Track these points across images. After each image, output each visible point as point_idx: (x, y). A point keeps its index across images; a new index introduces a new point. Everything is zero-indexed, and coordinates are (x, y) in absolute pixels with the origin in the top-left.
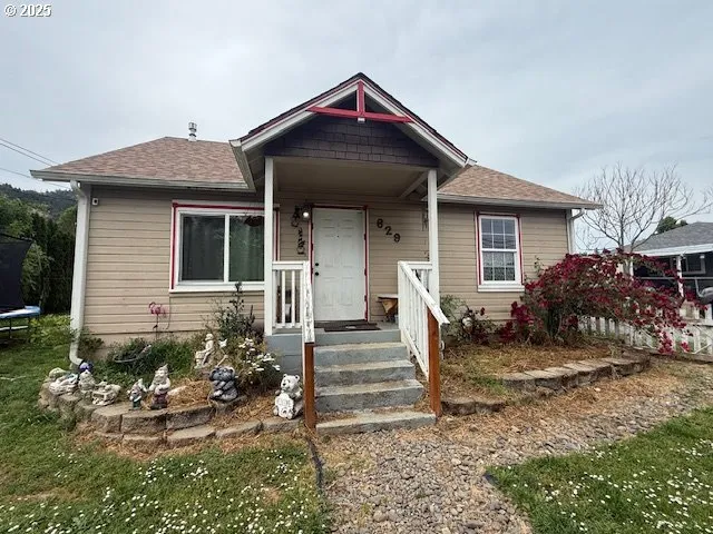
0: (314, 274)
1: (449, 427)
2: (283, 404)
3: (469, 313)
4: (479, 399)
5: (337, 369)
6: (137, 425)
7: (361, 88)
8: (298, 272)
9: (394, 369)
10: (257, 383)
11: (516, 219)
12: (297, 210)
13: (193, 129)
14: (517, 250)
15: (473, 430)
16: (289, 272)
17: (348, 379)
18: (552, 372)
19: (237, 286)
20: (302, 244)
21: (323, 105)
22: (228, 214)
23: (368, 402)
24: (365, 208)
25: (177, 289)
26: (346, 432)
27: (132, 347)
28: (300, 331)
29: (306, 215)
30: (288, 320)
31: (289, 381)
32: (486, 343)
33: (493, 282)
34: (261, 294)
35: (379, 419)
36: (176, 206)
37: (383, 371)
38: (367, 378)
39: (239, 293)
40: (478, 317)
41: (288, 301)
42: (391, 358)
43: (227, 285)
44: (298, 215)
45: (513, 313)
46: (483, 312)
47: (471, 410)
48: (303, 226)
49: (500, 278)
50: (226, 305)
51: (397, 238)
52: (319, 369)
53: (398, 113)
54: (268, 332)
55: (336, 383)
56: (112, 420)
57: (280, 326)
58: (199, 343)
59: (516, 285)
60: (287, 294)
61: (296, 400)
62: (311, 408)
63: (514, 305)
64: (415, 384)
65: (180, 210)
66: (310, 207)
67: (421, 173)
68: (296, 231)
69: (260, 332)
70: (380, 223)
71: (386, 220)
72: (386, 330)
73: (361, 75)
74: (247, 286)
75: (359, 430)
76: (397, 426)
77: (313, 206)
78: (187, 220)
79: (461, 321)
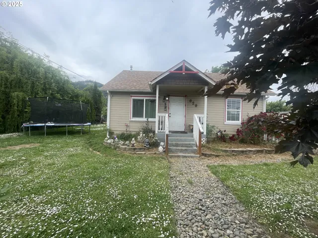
0: (169, 116)
1: (203, 159)
2: (161, 149)
3: (220, 131)
4: (213, 153)
5: (174, 143)
6: (130, 149)
7: (184, 64)
8: (165, 117)
9: (190, 144)
10: (154, 144)
11: (241, 99)
12: (165, 97)
13: (131, 67)
14: (241, 110)
15: (208, 160)
16: (162, 117)
17: (177, 145)
18: (240, 149)
19: (147, 119)
20: (166, 107)
21: (173, 70)
22: (145, 99)
23: (181, 151)
24: (186, 96)
25: (131, 120)
26: (175, 156)
27: (122, 134)
28: (165, 132)
29: (167, 99)
30: (162, 129)
31: (162, 144)
32: (225, 141)
33: (231, 121)
34: (155, 122)
35: (184, 155)
36: (131, 96)
37: (186, 144)
38: (182, 145)
39: (148, 122)
40: (223, 133)
41: (162, 125)
42: (190, 141)
43: (144, 119)
44: (165, 99)
45: (237, 132)
46: (225, 131)
47: (210, 156)
48: (166, 102)
49: (233, 120)
50: (145, 125)
51: (196, 106)
52: (169, 142)
53: (195, 71)
54: (156, 132)
55: (174, 146)
56: (124, 148)
57: (159, 131)
58: (138, 134)
59: (239, 122)
60: (161, 123)
61: (164, 148)
62: (167, 151)
63: (238, 130)
64: (195, 148)
65: (133, 98)
66: (168, 96)
67: (202, 87)
68: (164, 103)
69: (154, 132)
70: (191, 101)
71: (192, 100)
72: (189, 134)
73: (184, 60)
74: (150, 120)
75: (179, 156)
76: (189, 157)
77: (169, 96)
78: (134, 100)
79: (217, 133)
